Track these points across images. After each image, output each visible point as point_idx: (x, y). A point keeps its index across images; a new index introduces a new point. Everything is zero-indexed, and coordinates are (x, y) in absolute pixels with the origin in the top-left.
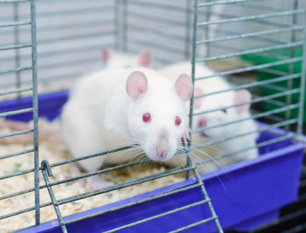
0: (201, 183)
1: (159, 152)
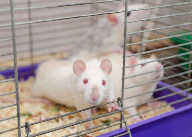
1: (93, 97)
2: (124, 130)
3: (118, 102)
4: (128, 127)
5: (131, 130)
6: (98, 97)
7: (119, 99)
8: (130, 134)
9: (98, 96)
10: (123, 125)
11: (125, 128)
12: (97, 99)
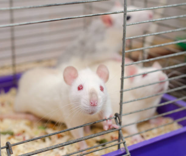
0: (129, 154)
1: (92, 102)
2: (123, 152)
3: (116, 118)
4: (127, 148)
5: (131, 152)
7: (116, 115)
10: (122, 146)
11: (124, 149)
12: (97, 103)
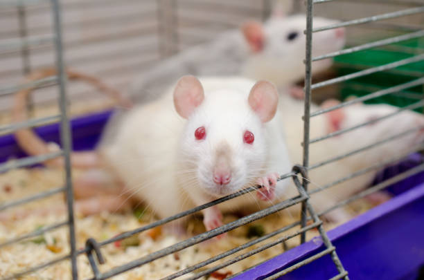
0: (331, 248)
1: (217, 176)
2: (318, 245)
4: (326, 236)
6: (230, 176)
7: (297, 169)
8: (334, 253)
9: (232, 171)
11: (319, 240)
12: (228, 179)
